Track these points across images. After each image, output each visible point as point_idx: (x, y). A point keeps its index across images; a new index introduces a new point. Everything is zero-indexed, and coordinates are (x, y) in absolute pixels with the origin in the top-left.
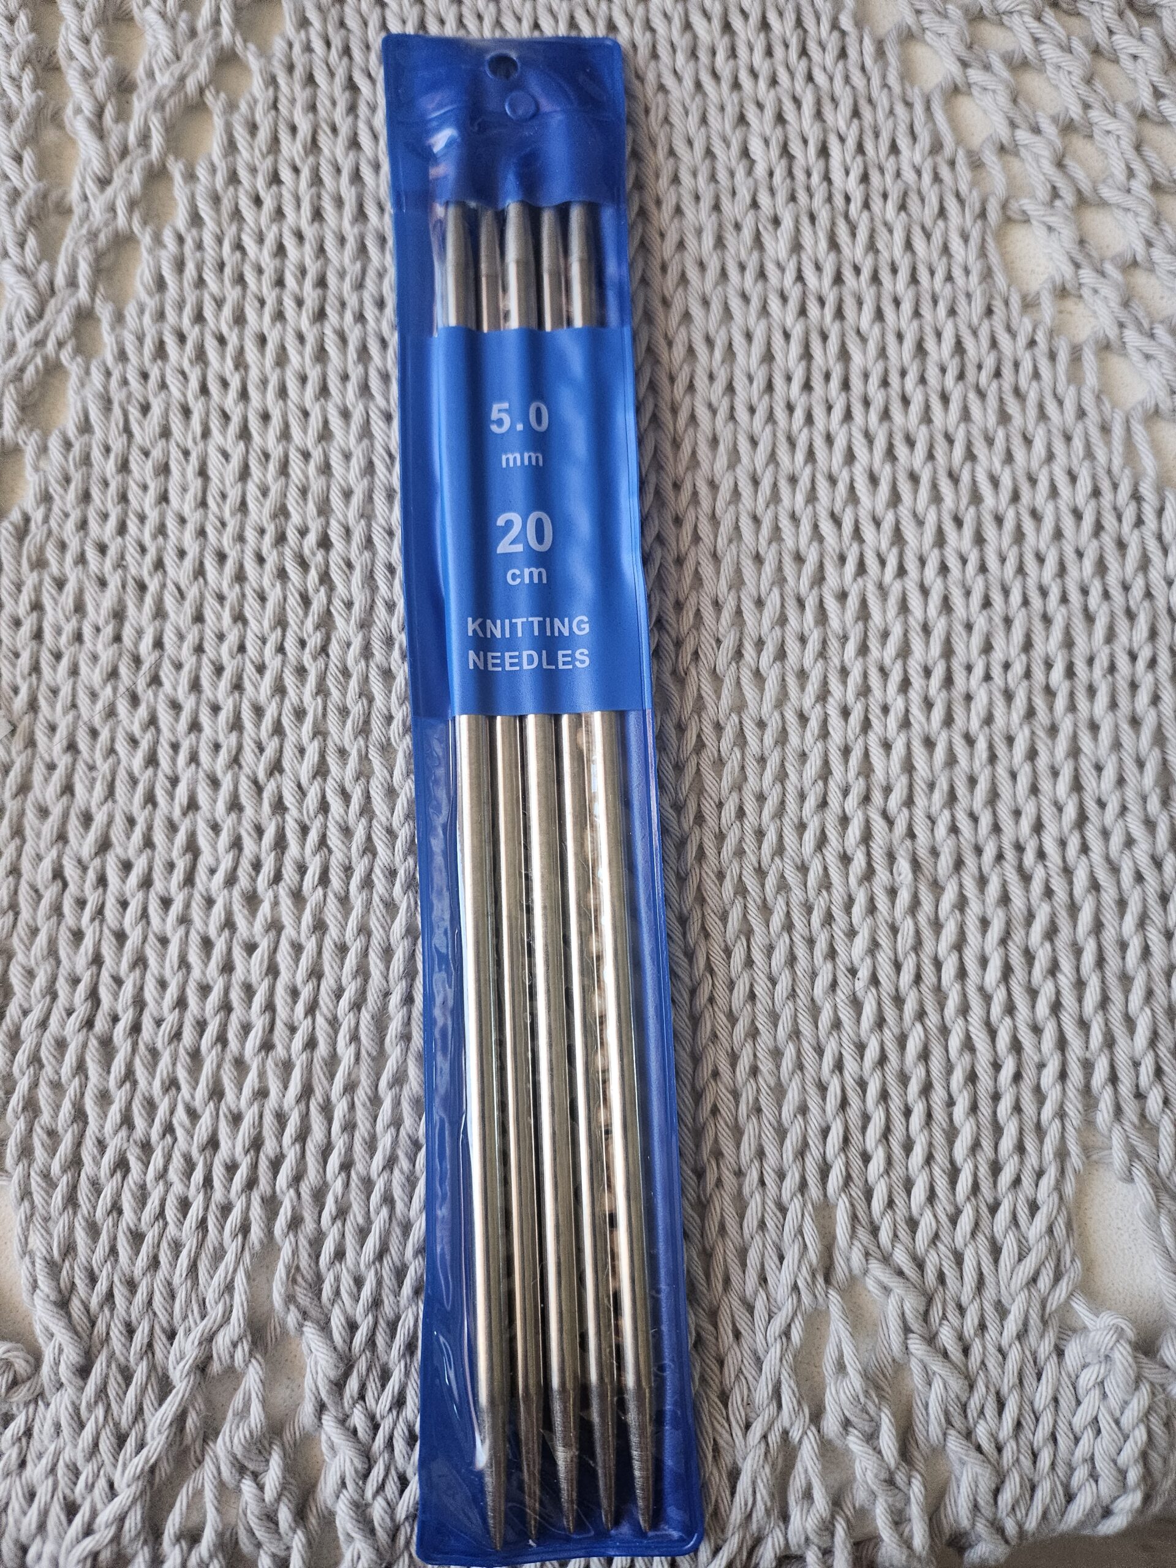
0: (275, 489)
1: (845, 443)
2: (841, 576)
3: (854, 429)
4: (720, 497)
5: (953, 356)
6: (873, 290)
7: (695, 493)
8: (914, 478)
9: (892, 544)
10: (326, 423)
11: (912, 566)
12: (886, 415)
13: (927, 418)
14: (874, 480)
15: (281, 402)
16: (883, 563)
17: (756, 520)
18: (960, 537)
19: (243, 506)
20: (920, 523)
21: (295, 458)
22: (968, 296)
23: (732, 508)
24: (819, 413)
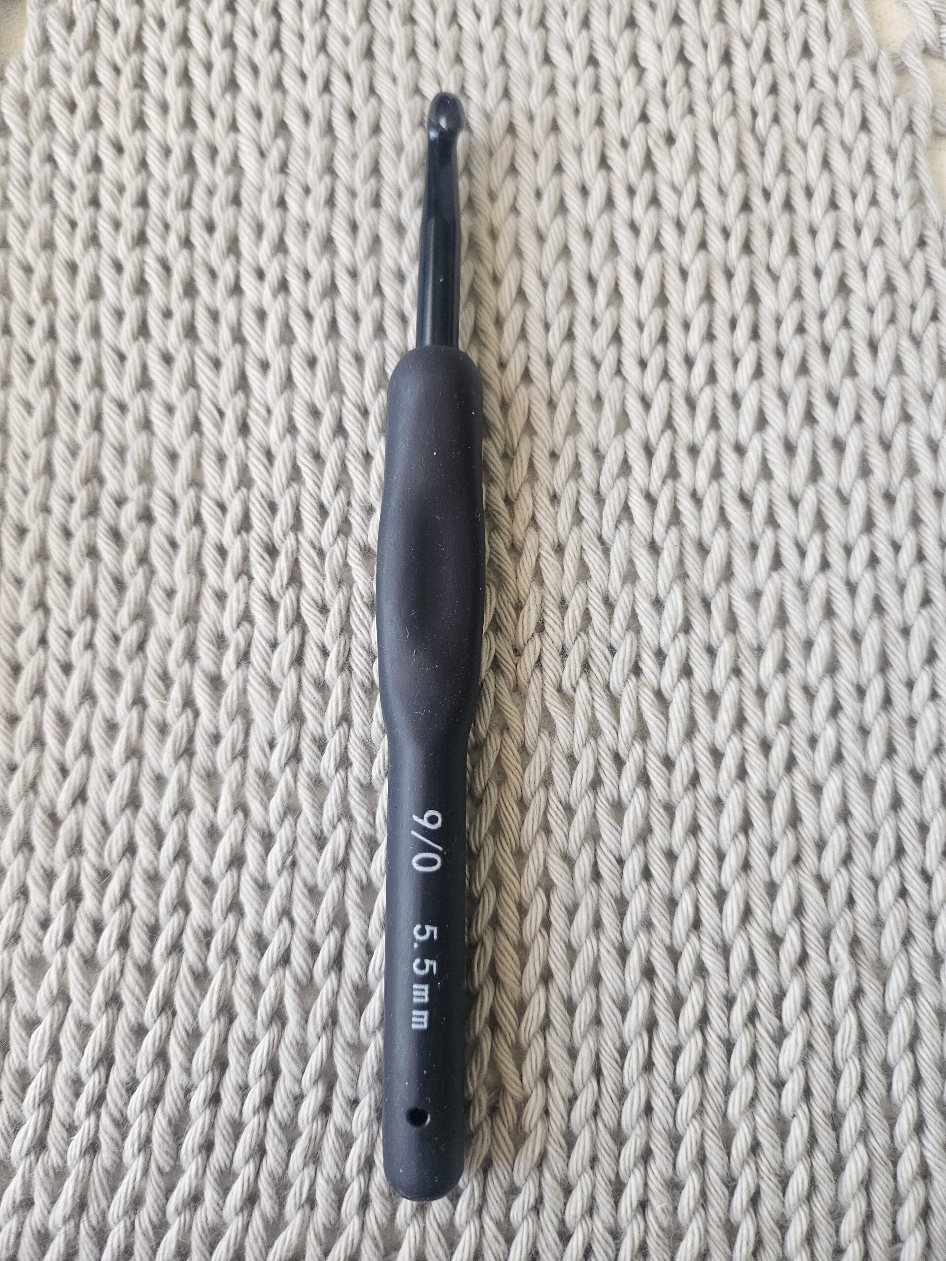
0: (87, 445)
1: (755, 404)
2: (752, 570)
3: (764, 386)
4: (605, 468)
5: (882, 295)
6: (785, 217)
7: (577, 465)
8: (839, 446)
9: (813, 531)
10: (144, 368)
11: (836, 557)
12: (803, 369)
13: (851, 371)
14: (790, 448)
15: (93, 342)
16: (802, 554)
17: (651, 500)
18: (892, 518)
19: (48, 469)
20: (845, 500)
21: (109, 411)
22: (898, 223)
23: (621, 482)
24: (723, 369)
